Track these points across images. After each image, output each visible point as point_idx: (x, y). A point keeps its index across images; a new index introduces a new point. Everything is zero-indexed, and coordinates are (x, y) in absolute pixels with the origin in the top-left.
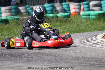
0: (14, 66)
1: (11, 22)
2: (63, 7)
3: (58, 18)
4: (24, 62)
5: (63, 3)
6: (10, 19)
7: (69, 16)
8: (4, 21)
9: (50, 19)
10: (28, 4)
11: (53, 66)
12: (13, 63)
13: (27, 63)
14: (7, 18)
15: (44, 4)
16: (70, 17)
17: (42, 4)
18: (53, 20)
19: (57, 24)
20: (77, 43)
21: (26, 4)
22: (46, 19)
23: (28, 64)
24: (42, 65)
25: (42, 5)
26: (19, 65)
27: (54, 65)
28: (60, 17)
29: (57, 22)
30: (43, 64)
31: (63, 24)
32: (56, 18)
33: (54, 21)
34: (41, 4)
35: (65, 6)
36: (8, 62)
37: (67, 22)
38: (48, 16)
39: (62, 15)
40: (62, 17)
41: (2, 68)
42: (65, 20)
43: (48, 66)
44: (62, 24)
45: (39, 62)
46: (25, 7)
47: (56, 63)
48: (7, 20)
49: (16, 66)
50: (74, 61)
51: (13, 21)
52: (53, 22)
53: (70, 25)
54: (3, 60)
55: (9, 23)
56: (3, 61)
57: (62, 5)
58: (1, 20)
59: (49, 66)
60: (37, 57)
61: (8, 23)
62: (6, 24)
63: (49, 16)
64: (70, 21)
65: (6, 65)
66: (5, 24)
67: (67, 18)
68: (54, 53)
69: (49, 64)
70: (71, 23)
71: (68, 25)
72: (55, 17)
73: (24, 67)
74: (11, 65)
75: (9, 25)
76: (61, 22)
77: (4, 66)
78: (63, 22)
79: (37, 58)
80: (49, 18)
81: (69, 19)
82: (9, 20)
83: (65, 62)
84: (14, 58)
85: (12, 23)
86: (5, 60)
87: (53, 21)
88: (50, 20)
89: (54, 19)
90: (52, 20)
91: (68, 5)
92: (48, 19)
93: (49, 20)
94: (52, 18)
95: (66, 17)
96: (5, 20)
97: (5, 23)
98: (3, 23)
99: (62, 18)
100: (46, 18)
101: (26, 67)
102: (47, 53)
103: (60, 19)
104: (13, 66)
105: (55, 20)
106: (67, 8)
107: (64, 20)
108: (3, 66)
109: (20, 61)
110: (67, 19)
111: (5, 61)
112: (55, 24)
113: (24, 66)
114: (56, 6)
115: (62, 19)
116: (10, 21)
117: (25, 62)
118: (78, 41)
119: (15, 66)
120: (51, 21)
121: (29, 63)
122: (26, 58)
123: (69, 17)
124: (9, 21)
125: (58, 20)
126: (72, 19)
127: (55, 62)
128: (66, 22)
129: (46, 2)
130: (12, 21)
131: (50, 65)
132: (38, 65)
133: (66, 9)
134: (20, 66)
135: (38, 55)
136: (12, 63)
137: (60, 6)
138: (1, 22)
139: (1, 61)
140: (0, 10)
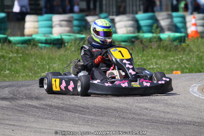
1: (69, 45)
2: (172, 21)
3: (162, 42)
4: (87, 125)
5: (174, 14)
6: (67, 39)
7: (183, 38)
8: (55, 42)
9: (145, 42)
10: (106, 12)
12: (67, 124)
13: (94, 126)
14: (61, 36)
15: (137, 13)
16: (184, 41)
17: (133, 13)
18: (151, 44)
19: (159, 53)
20: (195, 93)
21: (101, 12)
22: (137, 42)
23: (94, 128)
25: (131, 16)
26: (76, 129)
28: (166, 41)
29: (159, 50)
31: (171, 54)
32: (156, 41)
33: (153, 47)
34: (130, 13)
35: (176, 20)
36: (56, 122)
37: (179, 50)
38: (141, 37)
39: (169, 36)
41: (43, 133)
42: (175, 46)
44: (169, 53)
45: (117, 126)
46: (99, 17)
48: (60, 42)
51: (73, 43)
52: (150, 50)
53: (184, 56)
54: (46, 118)
55: (65, 46)
56: (46, 120)
57: (171, 17)
61: (63, 46)
62: (59, 48)
63: (143, 36)
64: (184, 50)
65: (51, 128)
66: (56, 49)
67: (179, 42)
68: (147, 109)
70: (187, 52)
71: (181, 57)
72: (155, 40)
74: (62, 128)
75: (65, 51)
76: (166, 50)
77: (48, 129)
78: (170, 51)
80: (144, 40)
81: (184, 44)
82: (66, 41)
83: (168, 128)
84: (69, 114)
85: (70, 46)
86: (50, 119)
87: (151, 48)
88: (146, 45)
89: (153, 43)
90: (149, 45)
91: (184, 18)
92: (141, 42)
93: (143, 44)
94: (150, 40)
95: (178, 41)
96: (58, 40)
97: (58, 46)
98: (53, 47)
99: (169, 42)
100: (139, 40)
103: (165, 44)
105: (155, 45)
106: (180, 22)
107: (173, 47)
108: (47, 131)
109: (80, 123)
110: (179, 44)
111: (51, 121)
112: (154, 53)
114: (159, 18)
115: (170, 44)
116: (68, 43)
117: (90, 124)
118: (196, 89)
120: (147, 47)
121: (97, 127)
123: (183, 41)
124: (65, 43)
125: (162, 46)
126: (188, 45)
127: (148, 128)
128: (176, 50)
129: (140, 10)
130: (71, 42)
133: (179, 25)
135: (116, 113)
136: (63, 125)
137: (167, 18)
138: (50, 44)
139: (44, 120)
140: (51, 20)
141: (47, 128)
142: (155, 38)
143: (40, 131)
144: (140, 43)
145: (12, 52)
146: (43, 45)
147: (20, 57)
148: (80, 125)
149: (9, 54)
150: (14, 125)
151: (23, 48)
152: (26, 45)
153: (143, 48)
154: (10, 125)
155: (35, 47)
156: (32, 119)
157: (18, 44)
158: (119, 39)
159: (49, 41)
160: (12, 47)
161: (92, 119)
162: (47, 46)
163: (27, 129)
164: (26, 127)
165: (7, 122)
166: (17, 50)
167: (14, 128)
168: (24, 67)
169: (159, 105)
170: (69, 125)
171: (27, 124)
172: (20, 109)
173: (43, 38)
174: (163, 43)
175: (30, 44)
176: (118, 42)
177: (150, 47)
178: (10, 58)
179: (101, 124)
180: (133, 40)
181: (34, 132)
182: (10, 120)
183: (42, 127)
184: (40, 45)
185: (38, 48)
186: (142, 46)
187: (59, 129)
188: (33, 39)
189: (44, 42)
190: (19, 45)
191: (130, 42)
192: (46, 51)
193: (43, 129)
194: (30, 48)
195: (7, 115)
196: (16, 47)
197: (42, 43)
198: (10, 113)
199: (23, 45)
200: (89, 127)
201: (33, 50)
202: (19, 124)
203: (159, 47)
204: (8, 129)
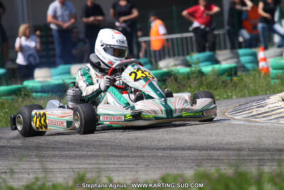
3: (204, 78)
9: (181, 79)
16: (235, 74)
18: (189, 82)
22: (169, 80)
28: (210, 75)
29: (201, 89)
32: (197, 77)
33: (192, 85)
38: (175, 74)
40: (213, 75)
42: (223, 82)
52: (189, 89)
63: (178, 72)
72: (195, 75)
78: (217, 88)
87: (190, 87)
88: (183, 83)
89: (192, 80)
90: (187, 83)
92: (176, 79)
93: (180, 83)
94: (188, 76)
95: (227, 74)
99: (215, 77)
100: (172, 77)
103: (210, 79)
105: (196, 82)
110: (228, 78)
115: (216, 80)
120: (184, 85)
125: (205, 83)
126: (242, 79)
142: (194, 73)
144: (174, 81)
153: (178, 87)
174: (206, 79)
177: (188, 85)
180: (164, 78)
203: (201, 85)
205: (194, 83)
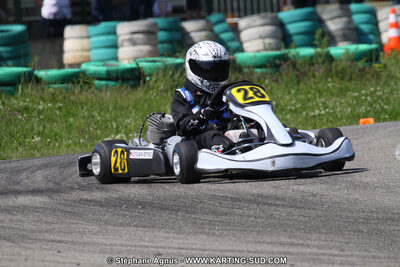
0: (164, 248)
1: (154, 79)
2: (350, 21)
3: (334, 63)
4: (201, 233)
5: (354, 7)
6: (150, 68)
7: (374, 54)
8: (126, 76)
9: (301, 65)
10: (219, 11)
11: (314, 247)
12: (161, 234)
14: (137, 64)
15: (279, 10)
16: (377, 59)
17: (272, 11)
18: (312, 69)
19: (330, 85)
21: (210, 12)
22: (285, 66)
23: (215, 238)
24: (268, 243)
25: (269, 15)
26: (181, 241)
27: (316, 243)
28: (341, 60)
29: (330, 80)
30: (274, 239)
31: (352, 85)
32: (323, 62)
33: (317, 74)
34: (265, 11)
35: (357, 18)
36: (140, 231)
37: (369, 76)
38: (293, 56)
39: (347, 50)
40: (347, 60)
42: (360, 70)
43: (292, 244)
44: (348, 84)
45: (260, 231)
46: (208, 21)
47: (323, 237)
48: (137, 73)
49: (174, 248)
50: (392, 228)
51: (161, 74)
52: (312, 79)
53: (378, 88)
54: (121, 225)
55: (144, 82)
57: (349, 14)
58: (117, 71)
59: (298, 245)
60: (252, 213)
61: (141, 82)
62: (134, 87)
63: (298, 54)
64: (377, 75)
65: (134, 243)
66: (129, 89)
67: (367, 61)
69: (296, 237)
70: (381, 83)
71: (372, 89)
72: (320, 60)
73: (200, 250)
74: (153, 242)
75: (146, 92)
76: (342, 79)
77: (126, 246)
78: (351, 79)
79: (250, 216)
80: (300, 61)
81: (376, 65)
82: (147, 72)
83: (359, 231)
84: (165, 214)
85: (156, 82)
86: (129, 225)
87: (314, 76)
88: (303, 70)
89: (316, 66)
90: (309, 70)
91: (373, 13)
92: (294, 65)
93: (297, 70)
94: (311, 60)
95: (365, 59)
96: (131, 70)
97: (131, 83)
98: (122, 85)
99: (349, 63)
100: (288, 63)
101: (209, 250)
102: (290, 197)
103: (340, 67)
104: (160, 247)
105: (323, 69)
106: (366, 23)
107: (357, 71)
108: (124, 248)
109: (187, 229)
110: (367, 65)
111: (132, 229)
112: (320, 85)
113: (203, 247)
114: (325, 16)
115: (350, 67)
116: (150, 75)
117: (207, 231)
119: (169, 248)
120: (305, 74)
121: (221, 235)
122: (211, 217)
123: (374, 58)
124: (145, 77)
125: (334, 71)
126: (385, 66)
128: (362, 77)
129: (285, 3)
130: (157, 74)
131: (301, 242)
132: (256, 243)
133: (365, 28)
134: (186, 246)
135: (255, 206)
136: (156, 237)
137: (340, 16)
138: (116, 79)
139: (117, 228)
140: (114, 32)
141: (124, 243)
142: (320, 55)
143: (111, 249)
144: (291, 68)
145: (43, 100)
146: (103, 82)
147: (60, 108)
148: (188, 233)
149: (39, 104)
150: (60, 241)
151: (64, 91)
152: (70, 85)
153: (297, 76)
154: (53, 241)
155: (87, 86)
156: (95, 228)
157: (55, 83)
158: (250, 62)
159: (114, 75)
160: (43, 90)
161: (210, 221)
162: (111, 83)
163: (86, 249)
164: (85, 244)
165: (47, 236)
166: (53, 95)
167: (60, 246)
168: (69, 128)
169: (337, 187)
170: (166, 235)
171: (85, 239)
172: (69, 209)
173: (103, 69)
174: (336, 67)
175: (79, 82)
176: (249, 67)
177: (311, 74)
178: (40, 112)
179: (229, 230)
180: (277, 62)
181: (100, 252)
182: (51, 232)
183: (115, 242)
184: (97, 82)
185: (93, 88)
186: (295, 73)
187: (147, 244)
188: (84, 73)
189: (105, 76)
190: (56, 86)
191: (271, 66)
192: (110, 93)
193: (116, 245)
194: (77, 89)
195: (46, 222)
196: (51, 90)
197: (100, 79)
198: (50, 219)
199: (64, 85)
200: (205, 237)
201: (84, 93)
202: (69, 238)
203: (329, 73)
204: (49, 250)
205: (320, 71)
